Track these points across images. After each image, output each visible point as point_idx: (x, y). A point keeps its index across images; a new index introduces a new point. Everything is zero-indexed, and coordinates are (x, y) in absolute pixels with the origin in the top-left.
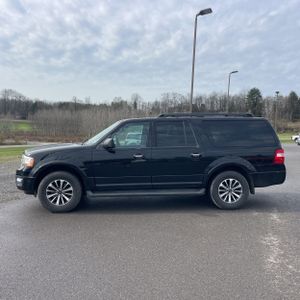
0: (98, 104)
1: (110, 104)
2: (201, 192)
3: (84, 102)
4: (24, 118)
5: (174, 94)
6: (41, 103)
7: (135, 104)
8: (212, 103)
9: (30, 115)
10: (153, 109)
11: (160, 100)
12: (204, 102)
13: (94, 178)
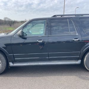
2: (79, 62)
4: (11, 26)
6: (16, 21)
9: (12, 25)
13: (13, 55)
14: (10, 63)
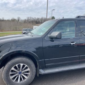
0: (6, 20)
1: (10, 20)
3: (2, 19)
5: (31, 17)
7: (19, 20)
8: (42, 20)
10: (24, 22)
11: (26, 19)
12: (39, 20)
13: (44, 60)
14: (40, 70)
